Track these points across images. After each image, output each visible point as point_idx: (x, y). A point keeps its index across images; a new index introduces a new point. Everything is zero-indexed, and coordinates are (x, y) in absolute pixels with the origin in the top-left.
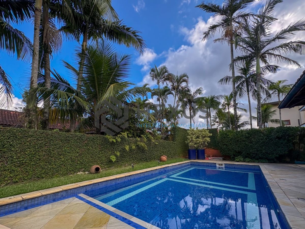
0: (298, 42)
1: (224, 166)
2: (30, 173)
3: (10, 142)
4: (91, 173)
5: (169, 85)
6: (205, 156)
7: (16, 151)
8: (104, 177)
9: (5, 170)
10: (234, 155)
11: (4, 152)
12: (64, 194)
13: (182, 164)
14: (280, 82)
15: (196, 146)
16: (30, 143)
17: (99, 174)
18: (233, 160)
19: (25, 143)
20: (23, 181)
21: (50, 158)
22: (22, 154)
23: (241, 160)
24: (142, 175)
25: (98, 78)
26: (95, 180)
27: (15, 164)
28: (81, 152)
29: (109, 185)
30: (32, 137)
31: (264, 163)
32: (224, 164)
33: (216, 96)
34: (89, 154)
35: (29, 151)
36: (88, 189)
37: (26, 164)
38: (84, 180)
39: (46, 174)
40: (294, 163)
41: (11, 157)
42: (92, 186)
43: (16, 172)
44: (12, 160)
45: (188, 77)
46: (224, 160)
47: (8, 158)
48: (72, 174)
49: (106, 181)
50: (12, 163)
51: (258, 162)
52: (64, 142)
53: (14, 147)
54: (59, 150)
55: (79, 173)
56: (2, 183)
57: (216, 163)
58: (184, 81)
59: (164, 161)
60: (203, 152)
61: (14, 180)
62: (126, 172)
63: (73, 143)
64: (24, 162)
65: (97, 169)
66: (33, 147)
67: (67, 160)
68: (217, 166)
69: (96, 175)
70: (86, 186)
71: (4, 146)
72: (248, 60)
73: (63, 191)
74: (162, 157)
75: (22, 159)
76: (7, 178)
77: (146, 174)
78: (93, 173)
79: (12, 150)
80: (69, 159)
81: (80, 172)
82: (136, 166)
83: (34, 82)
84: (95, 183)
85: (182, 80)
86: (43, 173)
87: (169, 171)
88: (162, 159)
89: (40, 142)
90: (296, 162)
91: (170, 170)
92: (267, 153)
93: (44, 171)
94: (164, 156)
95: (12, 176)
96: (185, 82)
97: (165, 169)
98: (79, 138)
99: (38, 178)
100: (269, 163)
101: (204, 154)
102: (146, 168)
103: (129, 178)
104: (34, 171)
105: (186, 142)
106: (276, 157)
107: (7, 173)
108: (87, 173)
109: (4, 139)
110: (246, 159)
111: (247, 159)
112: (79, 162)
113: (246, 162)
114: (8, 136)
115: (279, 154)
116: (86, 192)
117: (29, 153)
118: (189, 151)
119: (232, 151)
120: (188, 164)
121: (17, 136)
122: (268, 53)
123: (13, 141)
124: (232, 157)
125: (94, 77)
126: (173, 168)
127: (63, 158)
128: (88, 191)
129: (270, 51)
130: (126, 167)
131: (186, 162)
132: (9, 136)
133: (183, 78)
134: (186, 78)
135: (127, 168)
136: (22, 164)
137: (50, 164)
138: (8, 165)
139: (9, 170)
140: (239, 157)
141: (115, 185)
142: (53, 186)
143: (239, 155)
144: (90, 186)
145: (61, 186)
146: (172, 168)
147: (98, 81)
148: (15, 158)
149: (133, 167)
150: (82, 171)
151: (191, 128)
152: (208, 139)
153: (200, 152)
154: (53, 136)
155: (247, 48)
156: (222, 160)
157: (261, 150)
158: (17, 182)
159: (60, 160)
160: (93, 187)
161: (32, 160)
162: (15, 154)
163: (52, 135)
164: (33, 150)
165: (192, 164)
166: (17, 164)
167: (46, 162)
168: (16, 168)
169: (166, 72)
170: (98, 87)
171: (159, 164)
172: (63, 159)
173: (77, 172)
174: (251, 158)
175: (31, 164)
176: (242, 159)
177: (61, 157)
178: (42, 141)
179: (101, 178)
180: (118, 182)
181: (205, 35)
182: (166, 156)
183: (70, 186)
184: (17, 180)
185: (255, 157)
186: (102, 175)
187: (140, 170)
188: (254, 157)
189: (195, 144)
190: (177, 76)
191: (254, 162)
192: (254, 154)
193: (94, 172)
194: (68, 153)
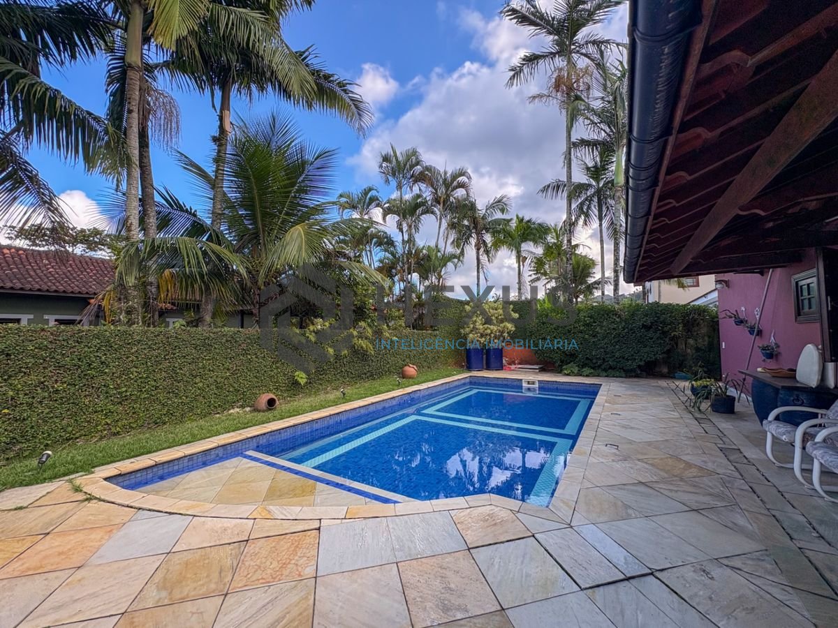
1: (537, 385)
2: (141, 415)
3: (100, 358)
4: (259, 411)
6: (504, 361)
7: (113, 374)
8: (287, 418)
9: (95, 412)
10: (562, 362)
11: (92, 378)
12: (220, 452)
13: (449, 383)
15: (482, 340)
16: (136, 357)
17: (276, 413)
18: (559, 370)
19: (127, 358)
20: (129, 432)
21: (175, 384)
22: (123, 379)
23: (573, 373)
24: (363, 411)
25: (260, 200)
26: (270, 423)
27: (113, 398)
28: (235, 368)
29: (299, 433)
30: (139, 343)
31: (617, 377)
32: (539, 381)
34: (250, 371)
35: (136, 372)
36: (261, 442)
37: (133, 398)
38: (249, 425)
39: (170, 416)
41: (104, 386)
42: (267, 436)
43: (116, 415)
44: (107, 393)
46: (543, 370)
47: (99, 388)
48: (218, 413)
49: (294, 426)
50: (107, 396)
51: (606, 376)
52: (200, 349)
53: (108, 366)
54: (192, 367)
55: (232, 411)
56: (92, 437)
57: (521, 380)
58: (461, 185)
59: (411, 377)
60: (499, 353)
61: (113, 430)
62: (329, 406)
63: (217, 351)
64: (128, 394)
65: (271, 403)
66: (142, 363)
67: (208, 387)
68: (525, 385)
69: (270, 415)
70: (258, 436)
71: (90, 365)
73: (218, 447)
74: (407, 368)
75: (124, 389)
76: (100, 427)
77: (372, 409)
78: (263, 409)
79: (106, 373)
80: (211, 384)
81: (234, 408)
82: (349, 390)
83: (133, 228)
84: (274, 431)
85: (455, 183)
86: (165, 415)
87: (419, 400)
88: (407, 373)
89: (155, 353)
91: (423, 397)
92: (623, 358)
93: (166, 409)
94: (411, 365)
95: (109, 422)
96: (462, 187)
97: (412, 396)
98: (229, 339)
99: (156, 423)
100: (626, 377)
101: (502, 357)
102: (372, 395)
103: (338, 419)
104: (147, 410)
105: (462, 331)
106: (639, 367)
107: (100, 416)
108: (248, 409)
109: (90, 352)
110: (584, 369)
111: (587, 370)
112: (231, 389)
114: (95, 346)
115: (644, 361)
116: (258, 447)
118: (468, 352)
119: (557, 353)
120: (463, 381)
121: (113, 345)
123: (105, 354)
124: (557, 365)
125: (252, 199)
126: (430, 391)
127: (201, 381)
128: (261, 445)
130: (327, 393)
131: (460, 378)
132: (98, 345)
133: (457, 181)
134: (462, 179)
135: (331, 396)
136: (123, 400)
137: (177, 396)
138: (101, 401)
139: (102, 411)
140: (570, 364)
141: (311, 432)
142: (194, 439)
143: (571, 361)
144: (264, 437)
145: (209, 437)
146: (427, 393)
147: (261, 207)
148: (111, 387)
149: (344, 394)
150: (238, 407)
152: (510, 326)
153: (492, 353)
156: (538, 371)
157: (613, 352)
158: (118, 433)
159: (195, 387)
160: (271, 439)
161: (144, 390)
162: (111, 379)
163: (176, 337)
164: (143, 371)
165: (474, 382)
166: (116, 400)
167: (169, 392)
168: (116, 407)
169: (418, 162)
170: (262, 220)
171: (399, 386)
172: (201, 385)
173: (230, 410)
174: (593, 368)
175: (142, 397)
176: (576, 370)
177: (198, 380)
178: (159, 351)
179: (282, 419)
180: (316, 426)
182: (415, 367)
183: (229, 438)
184: (118, 429)
185: (601, 365)
186: (283, 414)
187: (359, 399)
189: (482, 336)
190: (446, 173)
191: (598, 376)
193: (265, 408)
194: (210, 370)
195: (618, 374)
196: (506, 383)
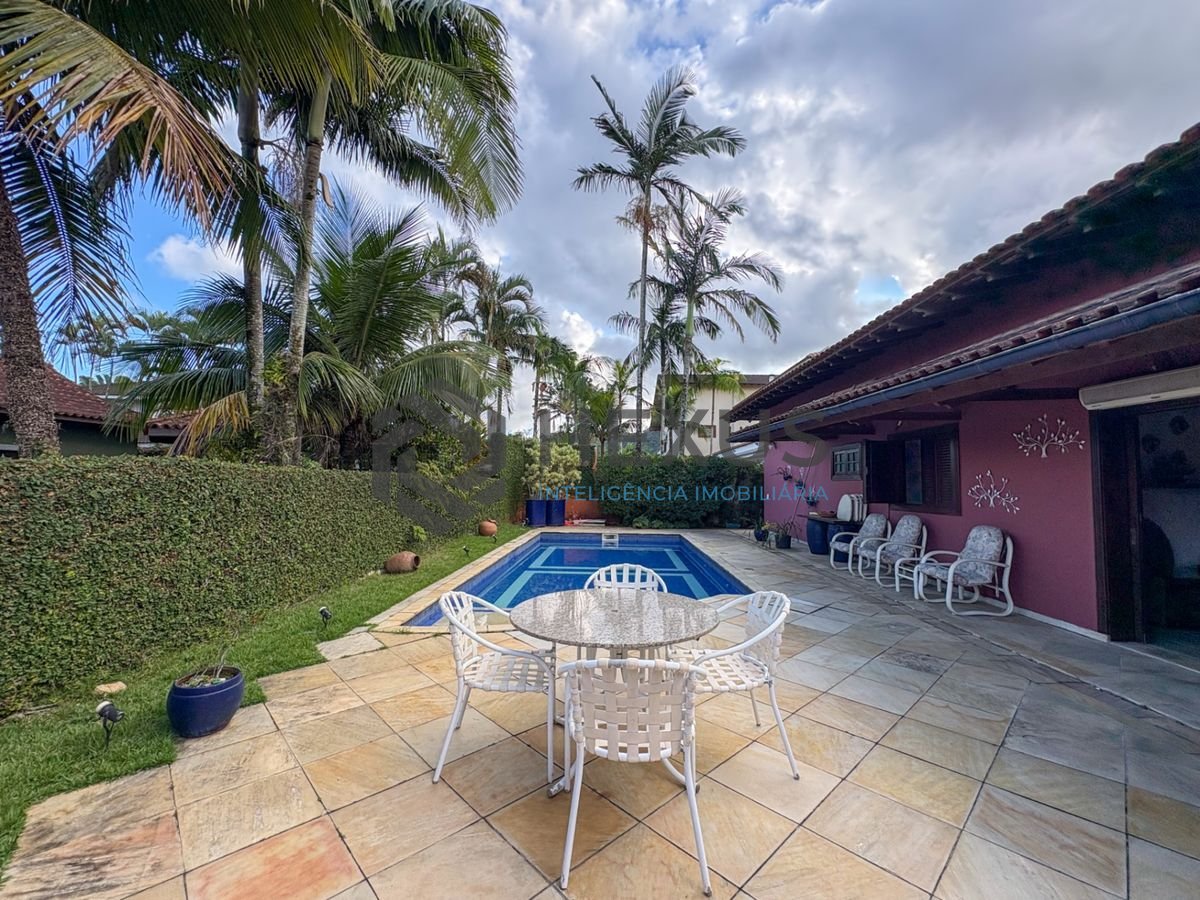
1: (616, 540)
6: (566, 517)
10: (631, 514)
17: (424, 572)
18: (630, 524)
23: (644, 525)
32: (615, 534)
40: (725, 528)
41: (295, 540)
45: (531, 291)
46: (607, 525)
51: (674, 528)
55: (369, 574)
57: (599, 534)
58: (519, 297)
59: (492, 535)
60: (562, 506)
65: (417, 561)
68: (604, 539)
74: (486, 524)
85: (512, 292)
90: (727, 525)
94: (489, 519)
98: (370, 485)
100: (690, 528)
101: (564, 510)
105: (524, 479)
108: (379, 572)
110: (653, 523)
111: (656, 523)
113: (654, 528)
118: (529, 504)
122: (707, 296)
124: (626, 518)
129: (713, 295)
133: (515, 289)
134: (522, 289)
136: (305, 558)
140: (641, 517)
143: (642, 514)
148: (299, 541)
149: (467, 551)
152: (578, 474)
153: (554, 506)
156: (603, 525)
166: (301, 558)
174: (662, 520)
176: (647, 522)
178: (328, 498)
182: (494, 520)
185: (669, 517)
188: (667, 519)
189: (547, 486)
192: (668, 511)
193: (410, 568)
195: (684, 526)
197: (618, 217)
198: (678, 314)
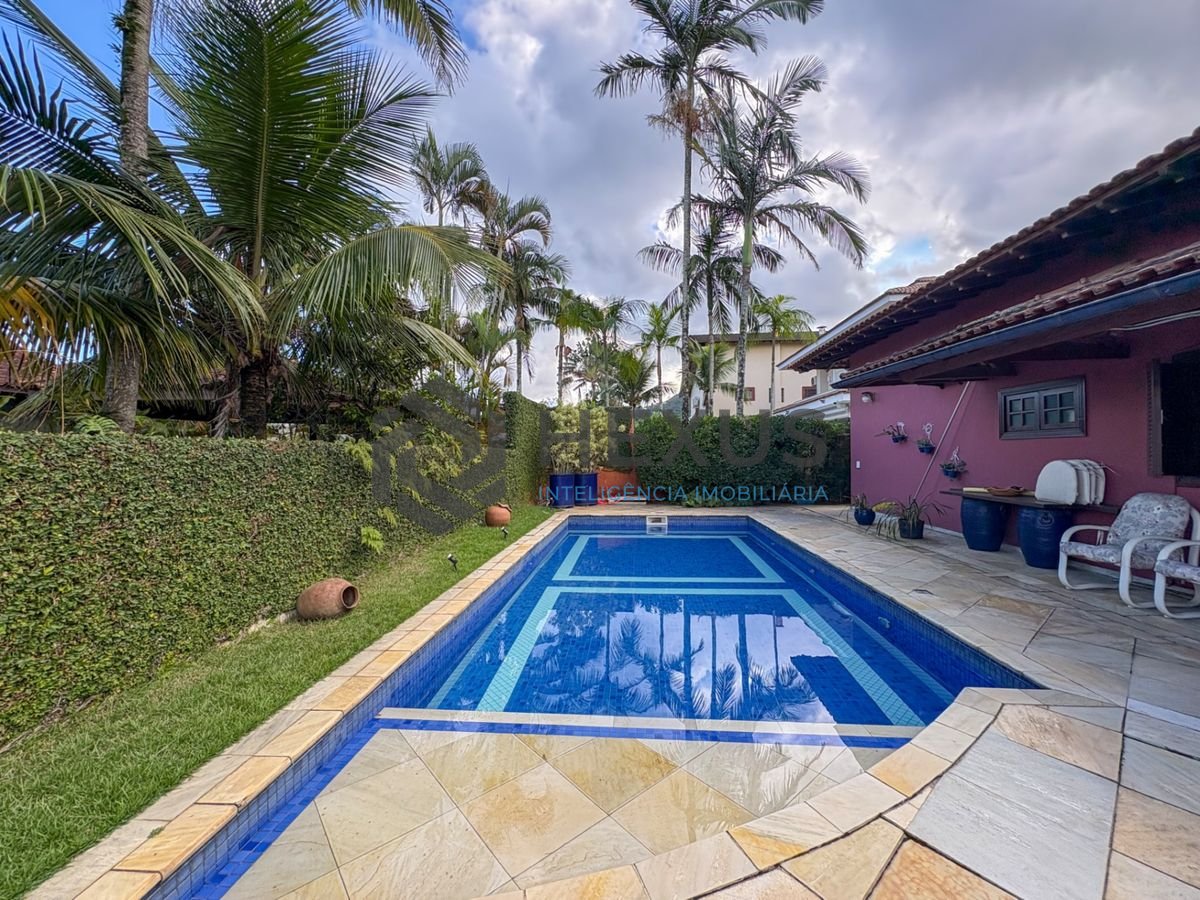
0: (829, 212)
1: (665, 523)
5: (474, 221)
14: (781, 298)
16: (19, 518)
21: (132, 583)
28: (256, 531)
32: (663, 517)
33: (627, 300)
34: (284, 534)
39: (123, 669)
40: (796, 504)
45: (548, 216)
46: (652, 504)
48: (229, 638)
52: (185, 488)
54: (169, 535)
55: (254, 628)
57: (644, 517)
58: (534, 225)
60: (593, 479)
63: (220, 491)
65: (347, 597)
66: (37, 536)
67: (205, 579)
68: (649, 523)
69: (359, 622)
70: (394, 672)
72: (720, 212)
74: (495, 510)
78: (330, 613)
81: (256, 621)
84: (412, 655)
85: (525, 220)
88: (497, 518)
89: (74, 504)
94: (502, 505)
96: (538, 229)
101: (598, 486)
104: (60, 667)
108: (282, 617)
112: (251, 579)
113: (709, 507)
117: (20, 576)
118: (553, 479)
122: (768, 214)
127: (190, 569)
129: (774, 212)
133: (529, 215)
134: (535, 215)
135: (421, 569)
137: (134, 612)
147: (273, 171)
149: (455, 563)
150: (264, 617)
151: (560, 403)
153: (584, 480)
154: (136, 464)
155: (729, 182)
156: (646, 503)
169: (476, 172)
171: (506, 539)
172: (188, 577)
173: (250, 626)
177: (182, 565)
179: (394, 627)
181: (606, 75)
182: (507, 506)
194: (207, 540)
196: (623, 522)
197: (651, 117)
198: (728, 243)
